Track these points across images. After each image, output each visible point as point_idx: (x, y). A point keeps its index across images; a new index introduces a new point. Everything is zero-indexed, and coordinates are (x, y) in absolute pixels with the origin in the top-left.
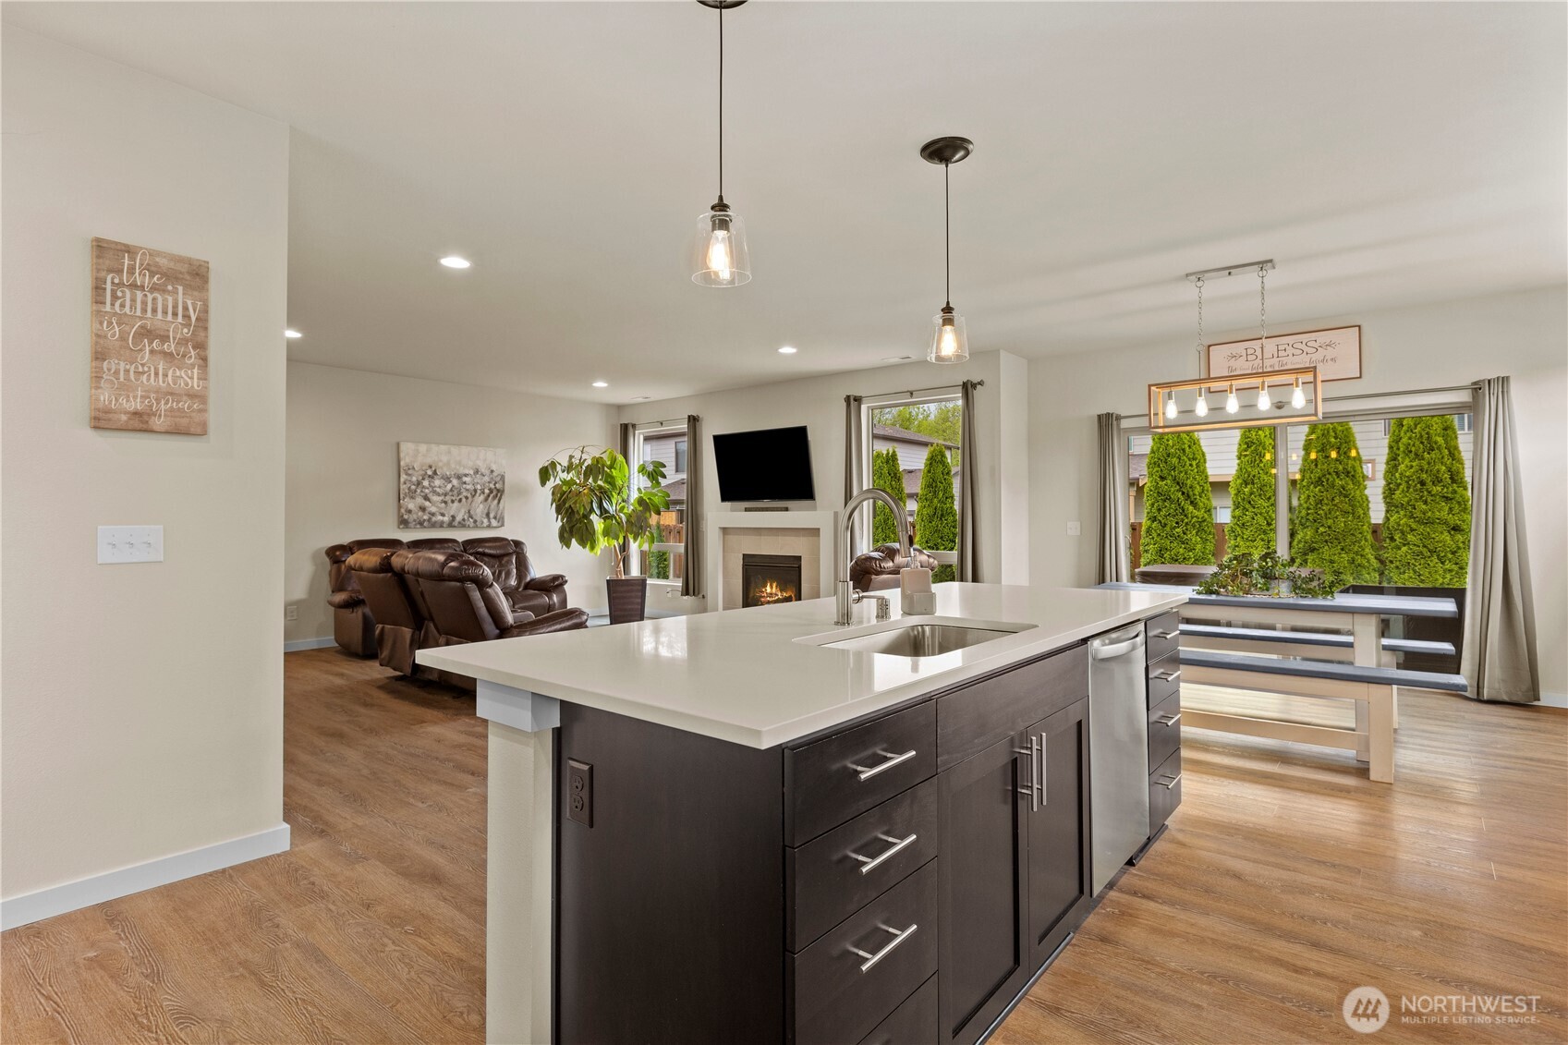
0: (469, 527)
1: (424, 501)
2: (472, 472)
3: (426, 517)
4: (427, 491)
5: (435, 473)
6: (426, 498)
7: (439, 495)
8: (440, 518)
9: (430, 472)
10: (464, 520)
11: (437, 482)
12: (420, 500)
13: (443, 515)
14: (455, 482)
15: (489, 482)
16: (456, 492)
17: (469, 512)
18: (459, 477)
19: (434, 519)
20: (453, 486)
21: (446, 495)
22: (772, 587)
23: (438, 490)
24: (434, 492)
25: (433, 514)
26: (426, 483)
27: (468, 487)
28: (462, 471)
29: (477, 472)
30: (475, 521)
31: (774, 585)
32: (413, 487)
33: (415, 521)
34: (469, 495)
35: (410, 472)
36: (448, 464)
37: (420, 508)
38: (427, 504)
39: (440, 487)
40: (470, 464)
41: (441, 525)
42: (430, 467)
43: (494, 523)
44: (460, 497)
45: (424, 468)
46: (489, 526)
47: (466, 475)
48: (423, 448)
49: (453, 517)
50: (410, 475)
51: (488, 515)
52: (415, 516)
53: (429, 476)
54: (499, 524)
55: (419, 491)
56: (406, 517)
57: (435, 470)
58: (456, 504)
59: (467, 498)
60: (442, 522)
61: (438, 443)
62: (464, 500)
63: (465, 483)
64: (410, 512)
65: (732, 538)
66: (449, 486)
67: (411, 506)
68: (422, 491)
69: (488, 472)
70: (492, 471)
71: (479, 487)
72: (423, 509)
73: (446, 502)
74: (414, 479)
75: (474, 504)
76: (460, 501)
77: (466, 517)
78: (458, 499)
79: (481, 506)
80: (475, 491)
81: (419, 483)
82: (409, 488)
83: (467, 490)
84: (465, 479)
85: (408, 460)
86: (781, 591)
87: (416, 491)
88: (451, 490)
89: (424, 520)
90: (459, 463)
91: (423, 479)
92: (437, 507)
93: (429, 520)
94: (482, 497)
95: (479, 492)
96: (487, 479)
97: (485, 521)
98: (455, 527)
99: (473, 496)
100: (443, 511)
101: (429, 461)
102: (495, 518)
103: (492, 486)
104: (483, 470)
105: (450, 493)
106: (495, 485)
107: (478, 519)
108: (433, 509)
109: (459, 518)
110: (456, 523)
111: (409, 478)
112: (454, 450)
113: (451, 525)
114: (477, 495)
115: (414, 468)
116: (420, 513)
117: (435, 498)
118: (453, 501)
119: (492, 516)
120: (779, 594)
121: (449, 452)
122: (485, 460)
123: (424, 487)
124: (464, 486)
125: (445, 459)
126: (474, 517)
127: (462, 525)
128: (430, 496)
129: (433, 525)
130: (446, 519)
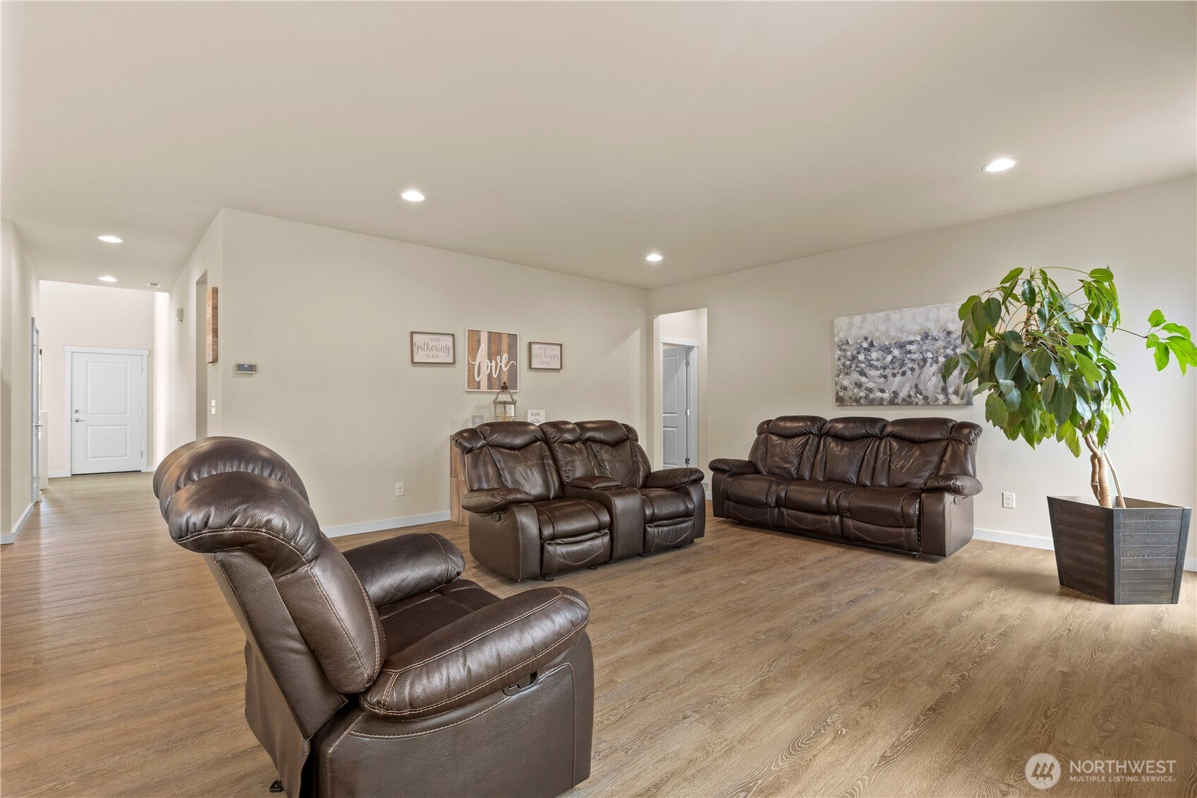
0: (917, 404)
1: (860, 377)
2: (918, 338)
3: (862, 394)
4: (863, 365)
5: (872, 344)
6: (862, 373)
7: (876, 368)
8: (879, 394)
9: (865, 345)
10: (909, 396)
11: (874, 355)
12: (855, 376)
13: (882, 391)
14: (896, 352)
15: (945, 348)
16: (897, 365)
17: (916, 386)
18: (901, 346)
19: (871, 396)
20: (894, 357)
21: (884, 368)
23: (875, 363)
24: (871, 365)
25: (871, 390)
26: (861, 357)
27: (914, 356)
28: (905, 338)
29: (926, 336)
30: (926, 398)
32: (848, 363)
33: (851, 398)
34: (916, 366)
35: (844, 347)
36: (887, 332)
37: (856, 384)
38: (863, 379)
39: (878, 360)
40: (916, 328)
41: (881, 402)
42: (866, 339)
43: (955, 400)
44: (903, 369)
45: (859, 341)
46: (947, 403)
47: (911, 343)
48: (857, 320)
49: (896, 394)
50: (844, 350)
51: (944, 390)
52: (850, 393)
53: (865, 349)
54: (964, 401)
55: (854, 366)
56: (841, 394)
57: (872, 342)
58: (898, 378)
59: (912, 370)
60: (882, 399)
61: (874, 312)
62: (909, 372)
63: (910, 352)
64: (845, 388)
66: (889, 358)
67: (846, 383)
68: (857, 367)
69: (942, 335)
70: (949, 333)
71: (929, 355)
72: (859, 385)
73: (885, 377)
74: (849, 354)
75: (922, 377)
76: (904, 374)
77: (912, 393)
78: (901, 371)
79: (934, 379)
80: (925, 360)
81: (854, 358)
82: (844, 364)
83: (913, 360)
84: (909, 347)
85: (841, 335)
87: (851, 367)
88: (892, 362)
89: (861, 397)
90: (902, 330)
91: (859, 353)
92: (875, 382)
93: (866, 397)
94: (935, 367)
95: (929, 361)
96: (941, 343)
97: (941, 397)
98: (898, 404)
99: (922, 367)
100: (882, 387)
101: (864, 332)
102: (956, 393)
103: (949, 352)
104: (934, 334)
105: (891, 366)
106: (954, 350)
107: (930, 395)
108: (871, 385)
109: (903, 394)
110: (899, 400)
111: (843, 353)
112: (895, 316)
113: (892, 402)
114: (928, 365)
115: (847, 342)
116: (856, 390)
117: (872, 373)
118: (894, 375)
119: (951, 390)
121: (888, 319)
122: (938, 320)
123: (859, 361)
124: (909, 356)
125: (882, 327)
126: (924, 392)
127: (908, 402)
128: (867, 370)
129: (871, 403)
130: (886, 396)
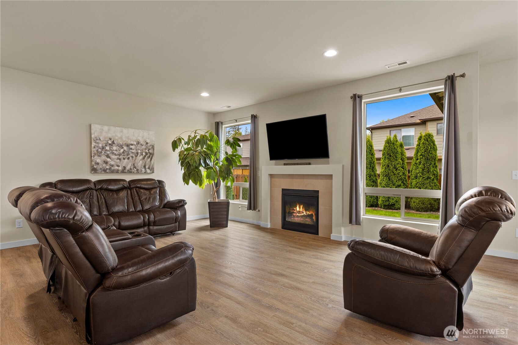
0: (134, 173)
1: (106, 158)
2: (135, 143)
3: (107, 167)
4: (108, 152)
5: (113, 142)
6: (108, 156)
7: (115, 155)
8: (117, 168)
9: (110, 142)
10: (131, 169)
11: (115, 148)
12: (104, 158)
13: (118, 166)
14: (125, 148)
15: (145, 149)
16: (126, 154)
17: (134, 164)
18: (128, 146)
19: (113, 168)
20: (124, 150)
21: (120, 155)
22: (300, 208)
23: (115, 152)
24: (113, 153)
25: (112, 166)
26: (108, 148)
27: (133, 151)
28: (130, 142)
29: (138, 143)
30: (137, 170)
31: (301, 207)
32: (100, 150)
33: (101, 169)
34: (134, 156)
35: (97, 141)
36: (121, 138)
37: (104, 162)
38: (108, 159)
39: (116, 150)
40: (135, 138)
41: (117, 172)
42: (110, 139)
43: (148, 171)
44: (128, 156)
45: (106, 140)
46: (145, 173)
47: (132, 145)
48: (106, 128)
49: (125, 168)
50: (98, 143)
51: (145, 167)
52: (101, 167)
53: (110, 144)
54: (151, 172)
55: (103, 152)
56: (95, 167)
57: (113, 141)
58: (126, 160)
59: (132, 157)
60: (118, 170)
61: (115, 126)
62: (131, 158)
63: (131, 149)
64: (98, 164)
65: (276, 180)
66: (122, 150)
67: (98, 160)
68: (105, 153)
69: (144, 144)
70: (147, 143)
71: (139, 151)
72: (106, 163)
73: (120, 159)
74: (100, 145)
75: (136, 161)
76: (128, 158)
77: (132, 168)
78: (127, 157)
79: (141, 162)
80: (137, 153)
81: (103, 148)
82: (97, 151)
83: (132, 153)
84: (131, 147)
85: (96, 135)
86: (306, 210)
87: (101, 152)
88: (123, 152)
89: (107, 169)
90: (128, 138)
91: (106, 146)
92: (115, 161)
93: (110, 169)
94: (141, 157)
95: (139, 154)
96: (144, 147)
97: (143, 170)
98: (125, 173)
99: (136, 156)
100: (118, 164)
101: (110, 136)
102: (149, 168)
103: (147, 151)
104: (142, 143)
105: (123, 154)
106: (148, 150)
107: (139, 168)
108: (112, 163)
109: (128, 168)
110: (126, 171)
111: (97, 145)
112: (125, 131)
113: (123, 172)
114: (139, 155)
115: (100, 139)
116: (104, 165)
117: (113, 157)
118: (124, 159)
119: (147, 167)
120: (305, 212)
121: (122, 132)
122: (143, 137)
123: (106, 150)
124: (131, 150)
125: (119, 135)
126: (137, 167)
127: (130, 172)
128: (111, 155)
129: (112, 172)
130: (120, 168)
